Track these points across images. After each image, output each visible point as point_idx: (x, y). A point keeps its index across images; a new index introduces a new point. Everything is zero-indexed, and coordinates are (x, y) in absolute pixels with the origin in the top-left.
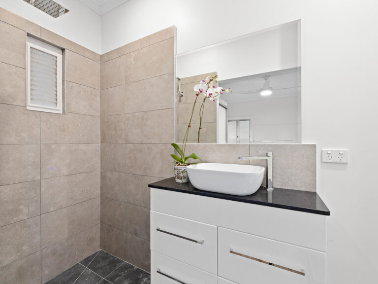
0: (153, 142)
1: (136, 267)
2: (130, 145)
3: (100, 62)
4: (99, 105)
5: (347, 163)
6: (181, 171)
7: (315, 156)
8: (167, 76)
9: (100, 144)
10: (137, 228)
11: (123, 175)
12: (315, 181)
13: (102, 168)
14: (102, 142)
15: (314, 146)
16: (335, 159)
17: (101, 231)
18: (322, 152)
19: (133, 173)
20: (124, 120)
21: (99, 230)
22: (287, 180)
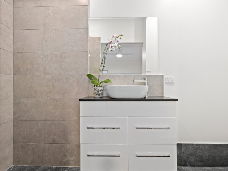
0: (70, 74)
1: (54, 167)
2: (48, 76)
3: (13, 6)
4: (12, 43)
5: (173, 83)
6: (99, 90)
7: (163, 80)
8: (82, 30)
9: (13, 76)
10: (55, 137)
11: (40, 99)
12: (163, 91)
13: (14, 96)
14: (14, 74)
15: (163, 76)
16: (170, 81)
17: (13, 149)
18: (165, 78)
19: (52, 97)
20: (42, 57)
21: (12, 149)
22: (152, 92)
